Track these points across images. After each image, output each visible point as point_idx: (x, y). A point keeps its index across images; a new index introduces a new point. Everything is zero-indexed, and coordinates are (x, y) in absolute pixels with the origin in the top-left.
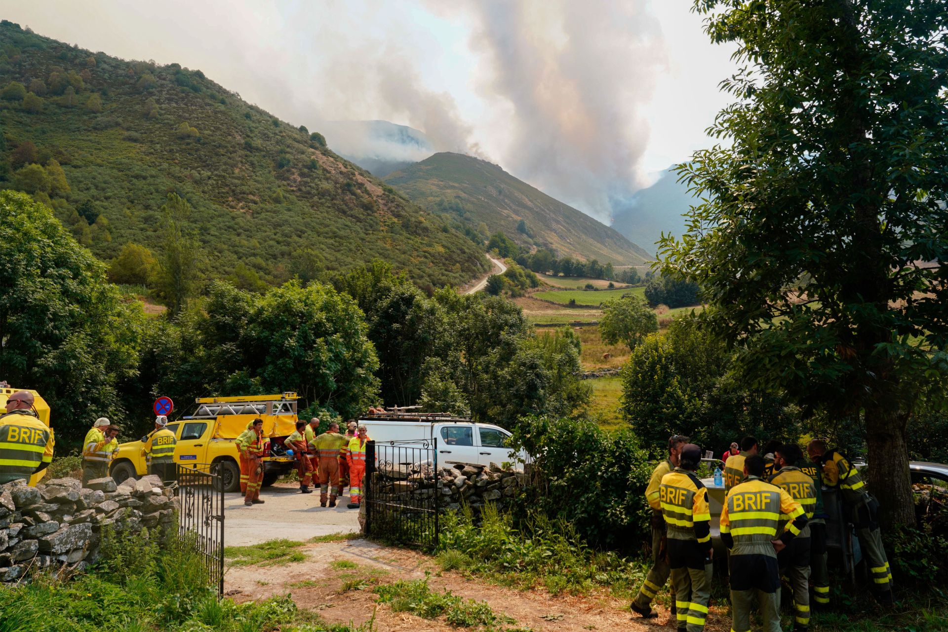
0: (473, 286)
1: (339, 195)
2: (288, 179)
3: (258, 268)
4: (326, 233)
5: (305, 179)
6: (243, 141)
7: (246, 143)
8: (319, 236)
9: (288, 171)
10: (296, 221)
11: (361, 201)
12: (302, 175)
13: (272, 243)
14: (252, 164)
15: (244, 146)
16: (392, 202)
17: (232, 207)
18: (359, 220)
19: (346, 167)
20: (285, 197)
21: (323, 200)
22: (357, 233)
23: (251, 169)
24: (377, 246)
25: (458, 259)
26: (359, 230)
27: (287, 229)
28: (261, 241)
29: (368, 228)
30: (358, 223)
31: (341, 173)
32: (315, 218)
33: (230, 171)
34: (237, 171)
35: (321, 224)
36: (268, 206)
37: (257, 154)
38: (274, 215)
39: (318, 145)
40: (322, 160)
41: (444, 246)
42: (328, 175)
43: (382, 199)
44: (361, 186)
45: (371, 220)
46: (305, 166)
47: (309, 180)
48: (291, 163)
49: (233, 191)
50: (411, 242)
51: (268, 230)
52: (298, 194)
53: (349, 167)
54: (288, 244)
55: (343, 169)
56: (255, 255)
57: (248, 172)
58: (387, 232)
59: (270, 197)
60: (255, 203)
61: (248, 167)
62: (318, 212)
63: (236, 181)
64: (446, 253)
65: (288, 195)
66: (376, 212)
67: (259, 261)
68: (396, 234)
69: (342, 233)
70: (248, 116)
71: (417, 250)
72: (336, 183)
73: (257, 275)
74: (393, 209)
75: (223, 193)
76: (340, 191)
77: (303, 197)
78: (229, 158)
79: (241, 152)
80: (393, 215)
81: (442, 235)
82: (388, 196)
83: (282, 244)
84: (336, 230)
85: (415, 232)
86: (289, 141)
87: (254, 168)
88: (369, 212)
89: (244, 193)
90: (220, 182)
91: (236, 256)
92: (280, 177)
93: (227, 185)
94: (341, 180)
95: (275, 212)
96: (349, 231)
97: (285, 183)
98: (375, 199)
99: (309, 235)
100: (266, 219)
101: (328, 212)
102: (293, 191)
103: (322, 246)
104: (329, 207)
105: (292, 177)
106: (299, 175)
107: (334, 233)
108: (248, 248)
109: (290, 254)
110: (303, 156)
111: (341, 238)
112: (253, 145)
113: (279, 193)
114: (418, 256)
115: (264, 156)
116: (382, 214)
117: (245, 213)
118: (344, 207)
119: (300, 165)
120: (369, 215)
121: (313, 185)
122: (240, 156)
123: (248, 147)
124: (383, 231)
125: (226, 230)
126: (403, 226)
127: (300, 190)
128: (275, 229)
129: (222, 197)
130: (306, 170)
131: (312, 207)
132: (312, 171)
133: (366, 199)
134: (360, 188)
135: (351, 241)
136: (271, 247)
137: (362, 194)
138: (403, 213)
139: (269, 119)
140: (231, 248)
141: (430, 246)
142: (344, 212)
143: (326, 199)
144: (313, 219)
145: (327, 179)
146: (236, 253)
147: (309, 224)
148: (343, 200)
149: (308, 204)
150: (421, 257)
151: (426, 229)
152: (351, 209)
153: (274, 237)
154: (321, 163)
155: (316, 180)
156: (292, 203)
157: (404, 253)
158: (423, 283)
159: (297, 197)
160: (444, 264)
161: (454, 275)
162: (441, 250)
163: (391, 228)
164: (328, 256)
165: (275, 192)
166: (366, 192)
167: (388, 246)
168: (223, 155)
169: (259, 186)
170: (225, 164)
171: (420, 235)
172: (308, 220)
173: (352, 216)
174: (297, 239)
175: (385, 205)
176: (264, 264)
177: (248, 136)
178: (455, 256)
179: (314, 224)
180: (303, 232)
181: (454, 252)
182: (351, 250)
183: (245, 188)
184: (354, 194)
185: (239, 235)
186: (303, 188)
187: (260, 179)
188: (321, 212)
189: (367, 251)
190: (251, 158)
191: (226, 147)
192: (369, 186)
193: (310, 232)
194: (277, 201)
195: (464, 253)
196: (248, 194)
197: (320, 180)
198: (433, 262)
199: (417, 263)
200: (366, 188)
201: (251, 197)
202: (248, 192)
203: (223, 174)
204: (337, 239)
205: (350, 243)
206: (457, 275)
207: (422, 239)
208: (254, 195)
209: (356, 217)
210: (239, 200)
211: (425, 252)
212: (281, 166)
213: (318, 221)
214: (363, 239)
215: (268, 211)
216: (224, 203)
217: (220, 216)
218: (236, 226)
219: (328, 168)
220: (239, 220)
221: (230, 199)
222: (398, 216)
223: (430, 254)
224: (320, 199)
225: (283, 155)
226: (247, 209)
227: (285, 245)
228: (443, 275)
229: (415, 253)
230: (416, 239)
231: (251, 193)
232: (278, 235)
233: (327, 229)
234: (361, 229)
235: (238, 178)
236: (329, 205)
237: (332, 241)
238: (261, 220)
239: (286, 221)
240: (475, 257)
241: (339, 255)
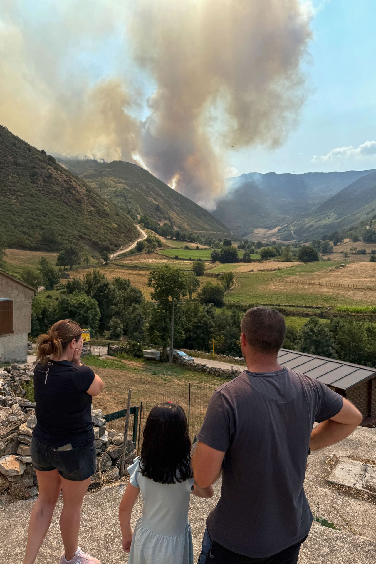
0: (130, 246)
1: (64, 194)
2: (37, 183)
3: (25, 233)
4: (58, 215)
5: (46, 184)
6: (12, 160)
7: (14, 161)
8: (54, 217)
9: (37, 179)
10: (43, 208)
11: (75, 198)
12: (44, 181)
13: (31, 220)
14: (18, 174)
15: (13, 163)
16: (91, 198)
17: (9, 199)
18: (74, 208)
19: (67, 177)
20: (36, 194)
21: (56, 197)
22: (73, 215)
23: (17, 177)
24: (83, 223)
25: (123, 231)
26: (74, 214)
27: (38, 212)
28: (26, 219)
29: (79, 213)
30: (74, 210)
31: (65, 181)
32: (52, 206)
33: (7, 178)
34: (10, 178)
35: (55, 210)
36: (28, 199)
37: (20, 168)
38: (31, 204)
39: (52, 164)
40: (55, 173)
41: (117, 224)
42: (58, 182)
43: (86, 197)
44: (75, 188)
45: (80, 208)
46: (46, 177)
47: (48, 184)
48: (38, 174)
49: (9, 189)
50: (100, 221)
51: (29, 212)
52: (43, 192)
53: (68, 177)
54: (39, 221)
55: (66, 179)
56: (23, 226)
57: (16, 178)
58: (88, 215)
59: (28, 193)
60: (21, 196)
61: (16, 175)
62: (53, 203)
63: (10, 184)
64: (117, 227)
65: (38, 193)
66: (83, 204)
67: (25, 229)
68: (93, 217)
69: (66, 215)
70: (14, 145)
71: (103, 226)
72: (62, 187)
73: (25, 237)
74: (91, 202)
75: (4, 190)
76: (64, 192)
77: (46, 194)
78: (6, 170)
79: (12, 167)
80: (91, 206)
81: (115, 217)
82: (89, 195)
83: (36, 220)
84: (63, 214)
85: (102, 216)
86: (37, 161)
87: (19, 176)
88: (79, 204)
89: (15, 191)
90: (2, 184)
91: (13, 227)
92: (33, 182)
93: (6, 186)
94: (65, 185)
95: (31, 202)
96: (69, 214)
97: (36, 185)
98: (82, 196)
99: (49, 216)
100: (27, 206)
101: (58, 203)
102: (40, 190)
103: (56, 223)
104: (59, 200)
105: (39, 182)
106: (42, 181)
107: (62, 215)
108: (20, 222)
109: (40, 226)
110: (45, 171)
111: (65, 218)
112: (18, 163)
113: (33, 192)
114: (104, 229)
115: (24, 169)
116: (86, 204)
117: (16, 202)
118: (66, 200)
119: (43, 175)
120: (79, 205)
121: (50, 187)
122: (11, 169)
123: (16, 164)
124: (86, 214)
125: (7, 212)
126: (96, 212)
127: (43, 190)
128: (32, 212)
129: (4, 192)
130: (46, 179)
131: (50, 200)
132: (49, 180)
133: (78, 197)
134: (74, 190)
135: (71, 220)
136: (31, 222)
137: (75, 193)
138: (97, 205)
139: (25, 146)
140: (11, 222)
141: (110, 223)
142: (67, 204)
143: (57, 196)
144: (51, 207)
145: (57, 184)
146: (14, 225)
147: (49, 210)
148: (66, 197)
149: (48, 198)
150: (105, 230)
151: (108, 214)
152: (70, 202)
153: (32, 216)
154: (54, 175)
155: (52, 185)
156: (40, 197)
157: (97, 227)
158: (106, 244)
159: (42, 194)
160: (116, 234)
161: (121, 240)
162: (115, 226)
163: (91, 213)
164: (60, 229)
165: (31, 191)
166: (78, 192)
167: (89, 223)
168: (3, 168)
169: (23, 187)
170: (4, 174)
171: (105, 218)
172: (48, 207)
173: (70, 206)
174: (43, 218)
175: (88, 200)
176: (28, 231)
177: (15, 157)
178: (122, 230)
179: (52, 210)
180: (47, 214)
181: (121, 227)
182: (70, 225)
183: (15, 188)
184: (72, 193)
185: (14, 215)
186: (45, 189)
187: (23, 183)
188: (55, 203)
189: (79, 226)
190: (18, 171)
191: (4, 163)
192: (79, 188)
193: (50, 215)
194: (32, 196)
195: (126, 228)
196: (17, 191)
197: (54, 185)
198: (111, 233)
199: (103, 232)
200: (77, 190)
201: (19, 193)
202: (17, 190)
203: (4, 179)
204: (63, 219)
205: (70, 221)
206: (122, 240)
207: (106, 220)
208: (20, 192)
209: (73, 207)
210: (13, 195)
211: (107, 227)
212: (33, 176)
213: (53, 208)
214: (76, 219)
215: (28, 202)
216: (5, 196)
217: (3, 204)
218: (13, 210)
219: (58, 178)
220: (14, 206)
221: (8, 194)
222: (94, 206)
223: (109, 228)
224: (54, 195)
225: (34, 170)
226: (17, 200)
227: (38, 221)
228: (116, 240)
229: (102, 228)
230: (103, 220)
231: (18, 191)
232: (34, 215)
233: (58, 213)
234: (75, 213)
235: (12, 182)
236: (59, 199)
237: (61, 220)
238: (25, 206)
239: (38, 208)
240: (132, 230)
241: (64, 228)
